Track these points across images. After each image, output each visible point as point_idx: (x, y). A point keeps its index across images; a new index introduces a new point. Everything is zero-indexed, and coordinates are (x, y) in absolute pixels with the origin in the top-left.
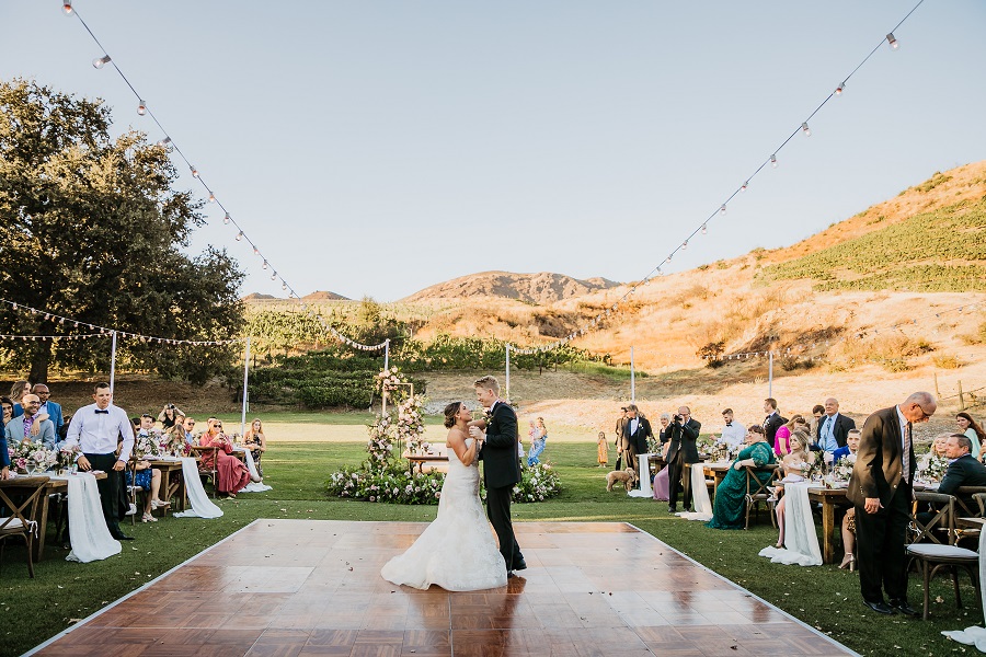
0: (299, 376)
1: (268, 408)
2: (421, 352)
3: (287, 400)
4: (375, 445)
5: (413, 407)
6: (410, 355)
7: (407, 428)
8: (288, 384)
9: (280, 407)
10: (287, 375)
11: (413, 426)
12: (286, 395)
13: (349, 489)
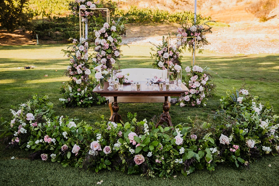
0: (63, 26)
1: (48, 42)
2: (123, 15)
3: (58, 38)
4: (74, 69)
5: (109, 32)
6: (118, 16)
7: (103, 53)
8: (58, 30)
9: (54, 42)
10: (57, 26)
11: (109, 51)
12: (57, 35)
13: (21, 136)
